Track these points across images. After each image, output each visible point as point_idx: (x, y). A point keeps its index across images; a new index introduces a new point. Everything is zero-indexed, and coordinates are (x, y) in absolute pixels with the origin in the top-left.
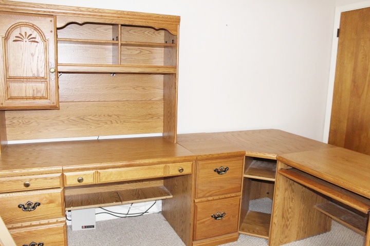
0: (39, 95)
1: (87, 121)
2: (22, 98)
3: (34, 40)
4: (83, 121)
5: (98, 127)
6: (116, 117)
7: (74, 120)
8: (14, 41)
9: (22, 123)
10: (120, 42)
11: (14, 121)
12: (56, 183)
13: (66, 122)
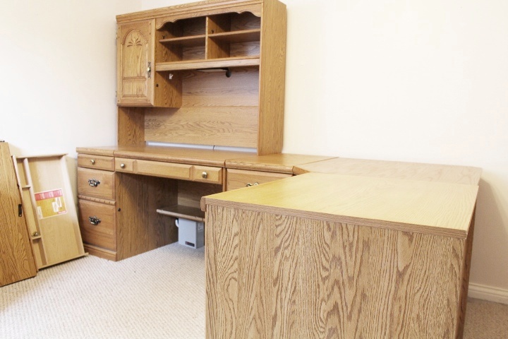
0: (141, 93)
1: (202, 127)
2: (130, 96)
3: (139, 43)
4: (199, 127)
6: (228, 124)
7: (192, 126)
8: (129, 46)
9: (155, 125)
10: (207, 36)
11: (150, 123)
12: (109, 166)
13: (185, 127)
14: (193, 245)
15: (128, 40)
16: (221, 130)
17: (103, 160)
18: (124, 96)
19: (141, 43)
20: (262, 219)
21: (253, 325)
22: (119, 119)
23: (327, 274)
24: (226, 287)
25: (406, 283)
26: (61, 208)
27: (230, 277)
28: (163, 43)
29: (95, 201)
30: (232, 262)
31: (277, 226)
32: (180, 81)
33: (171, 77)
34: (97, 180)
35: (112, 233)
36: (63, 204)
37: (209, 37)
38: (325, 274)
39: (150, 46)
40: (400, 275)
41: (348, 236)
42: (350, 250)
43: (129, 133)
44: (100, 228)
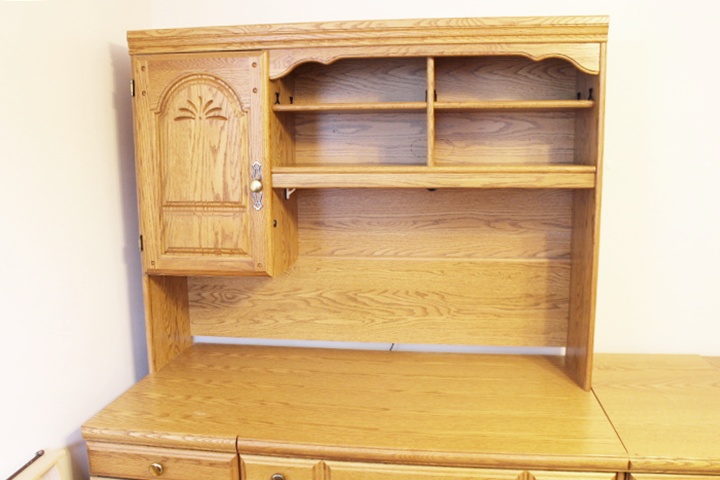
1: (365, 304)
2: (193, 251)
3: (216, 113)
4: (354, 304)
5: (392, 321)
6: (436, 298)
7: (334, 301)
9: (220, 299)
10: (432, 105)
13: (314, 303)
15: (180, 100)
16: (418, 311)
18: (171, 250)
19: (223, 114)
33: (288, 195)
43: (168, 331)
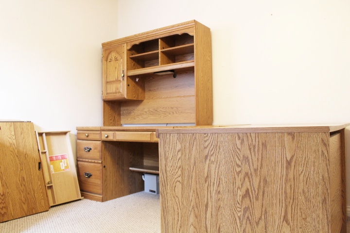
0: (118, 91)
1: (159, 112)
2: (111, 93)
3: (116, 59)
4: (156, 112)
6: (176, 109)
7: (152, 112)
8: (110, 61)
9: (127, 113)
10: (160, 51)
11: (124, 112)
12: (97, 137)
13: (148, 112)
14: (154, 192)
15: (109, 58)
16: (171, 113)
17: (94, 134)
18: (107, 94)
19: (118, 59)
20: (195, 138)
21: (192, 213)
22: (104, 109)
23: (240, 169)
24: (173, 188)
25: (293, 167)
26: (66, 167)
27: (176, 181)
28: (131, 58)
29: (88, 162)
30: (177, 170)
31: (205, 141)
32: (143, 82)
33: (137, 80)
34: (89, 147)
35: (99, 183)
36: (67, 164)
37: (161, 52)
38: (238, 169)
39: (123, 60)
40: (289, 163)
41: (252, 141)
42: (254, 151)
43: (111, 118)
44: (92, 180)
